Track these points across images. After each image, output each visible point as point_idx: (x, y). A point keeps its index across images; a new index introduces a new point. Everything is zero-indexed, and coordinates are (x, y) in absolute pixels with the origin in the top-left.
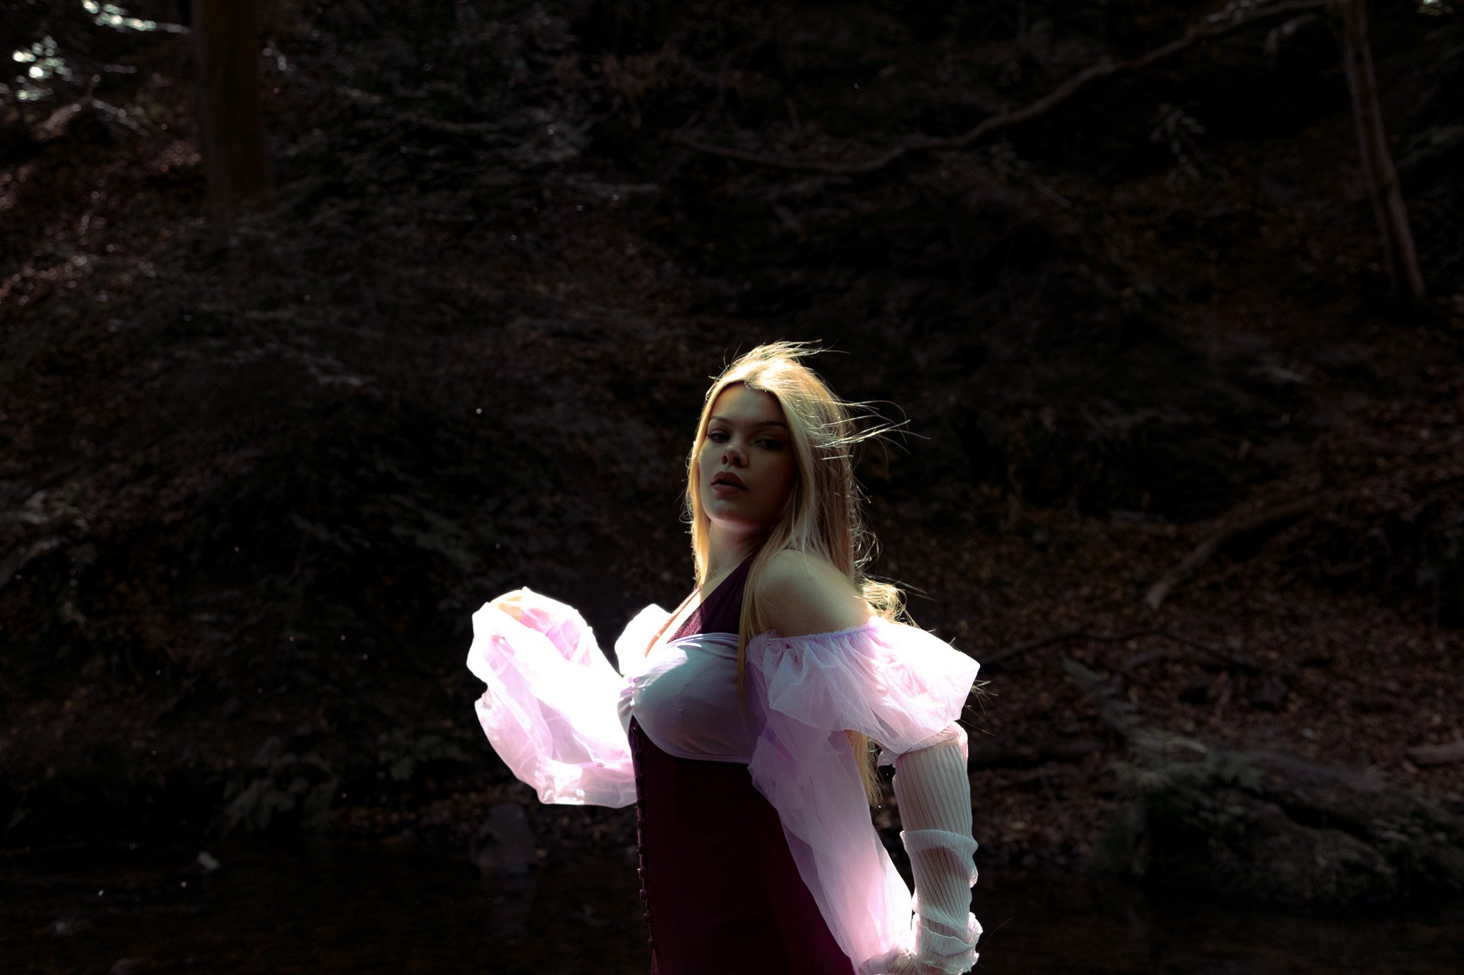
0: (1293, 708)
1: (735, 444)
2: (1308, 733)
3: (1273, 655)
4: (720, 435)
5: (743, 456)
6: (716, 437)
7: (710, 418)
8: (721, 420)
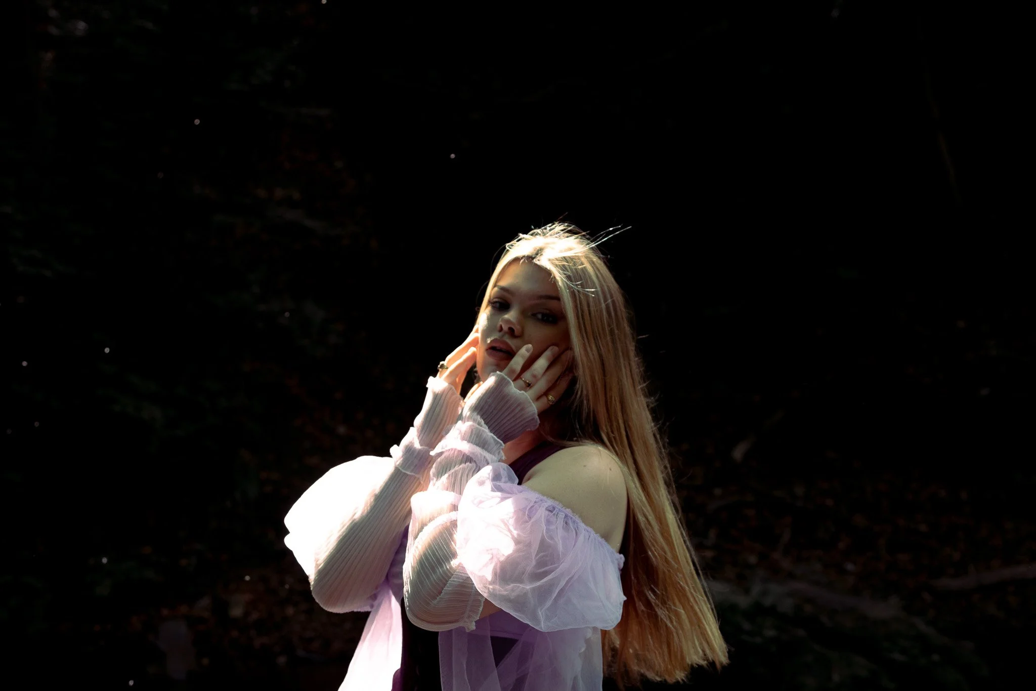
0: (841, 545)
1: (511, 316)
2: (850, 567)
3: (829, 502)
4: (501, 305)
5: (517, 329)
6: (498, 305)
7: (495, 286)
8: (503, 289)
